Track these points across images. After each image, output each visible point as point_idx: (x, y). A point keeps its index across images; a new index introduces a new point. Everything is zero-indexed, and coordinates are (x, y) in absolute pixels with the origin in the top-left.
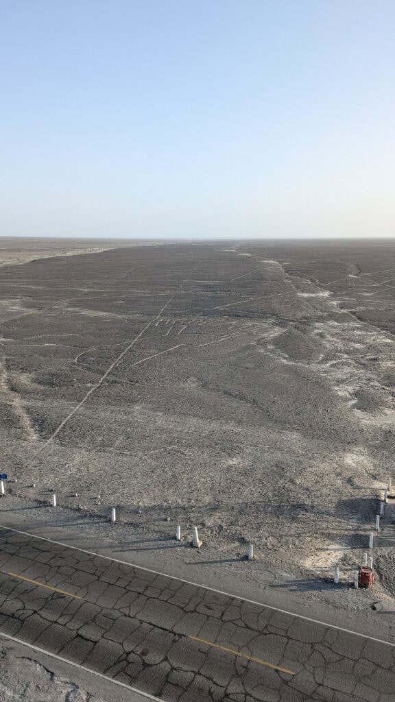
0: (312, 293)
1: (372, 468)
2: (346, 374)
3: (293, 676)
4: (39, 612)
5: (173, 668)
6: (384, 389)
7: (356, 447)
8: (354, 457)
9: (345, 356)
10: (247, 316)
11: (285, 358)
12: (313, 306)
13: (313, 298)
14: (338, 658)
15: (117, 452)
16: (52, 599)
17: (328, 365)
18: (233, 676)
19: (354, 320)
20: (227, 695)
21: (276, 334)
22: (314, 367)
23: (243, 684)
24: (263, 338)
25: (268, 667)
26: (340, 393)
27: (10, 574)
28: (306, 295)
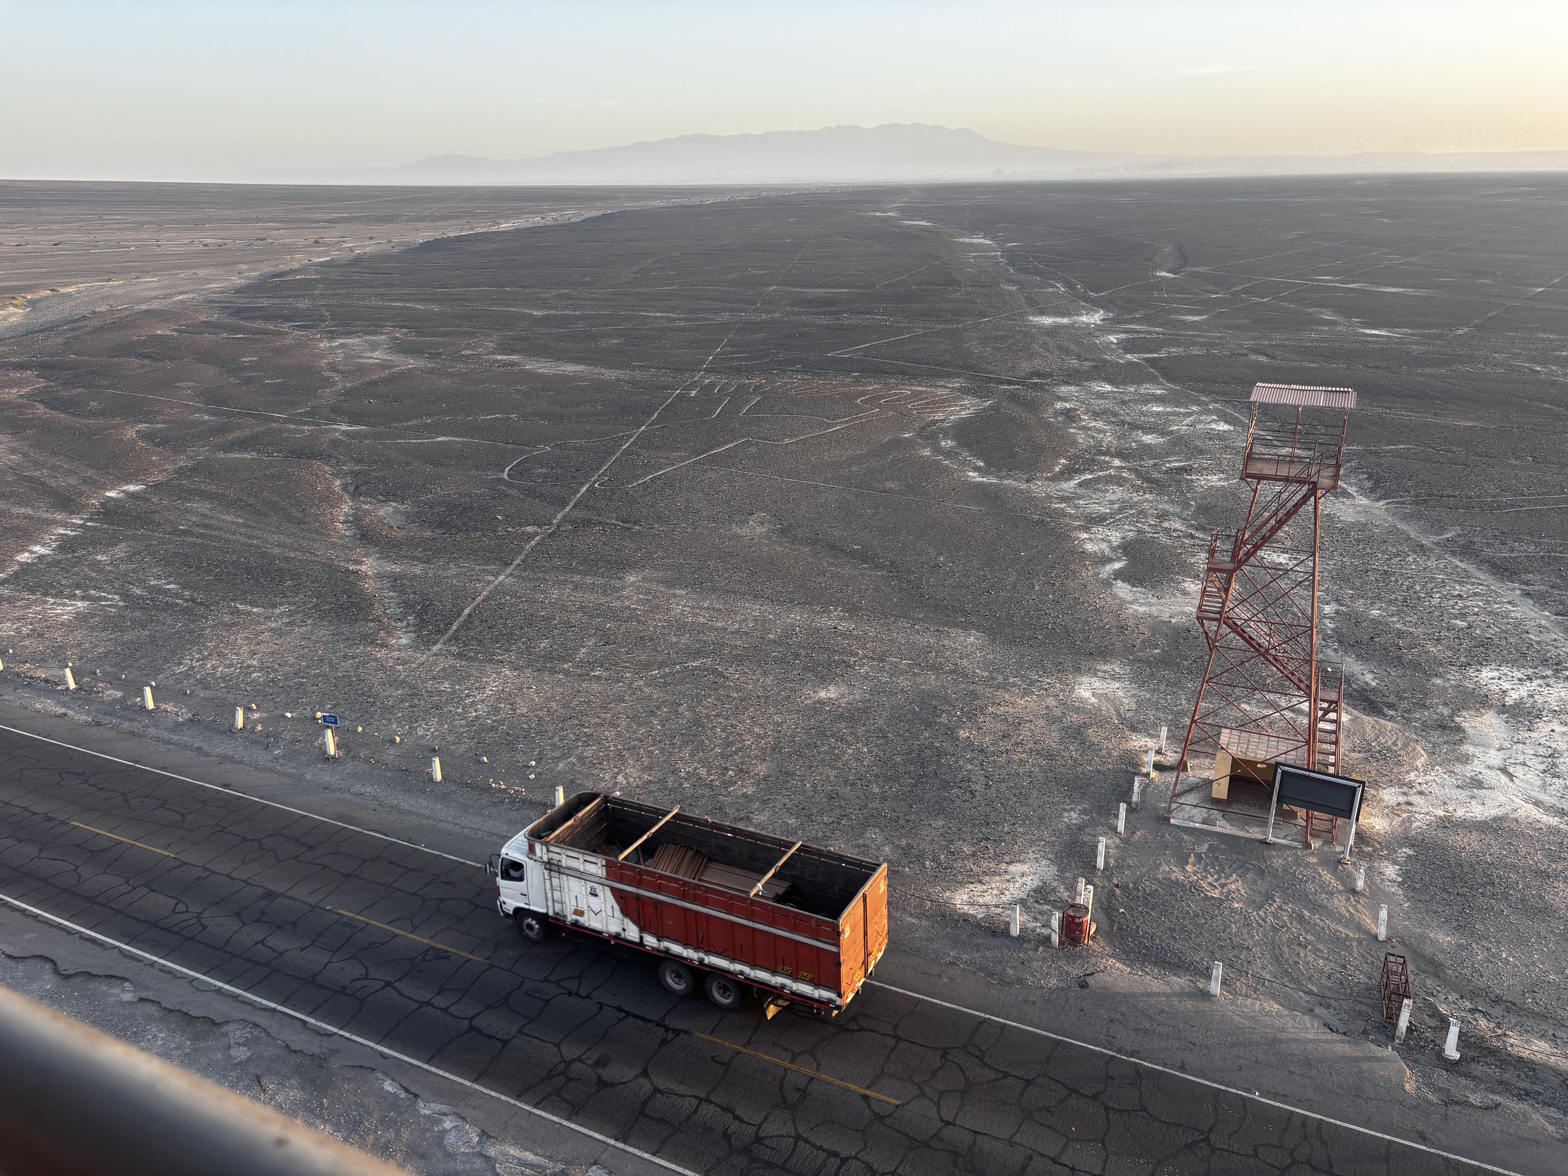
0: (1063, 315)
1: (1134, 707)
2: (1112, 502)
3: (897, 1106)
4: (397, 984)
5: (656, 1091)
6: (1192, 537)
7: (1106, 662)
8: (1097, 684)
9: (1117, 462)
10: (902, 372)
11: (977, 469)
12: (1059, 347)
13: (1063, 326)
14: (993, 1076)
15: (579, 671)
16: (423, 960)
17: (1073, 483)
18: (777, 1105)
19: (1153, 380)
20: (758, 1139)
21: (964, 414)
22: (1039, 488)
23: (794, 1121)
24: (934, 422)
25: (849, 1090)
26: (1089, 547)
27: (341, 911)
28: (1047, 321)
